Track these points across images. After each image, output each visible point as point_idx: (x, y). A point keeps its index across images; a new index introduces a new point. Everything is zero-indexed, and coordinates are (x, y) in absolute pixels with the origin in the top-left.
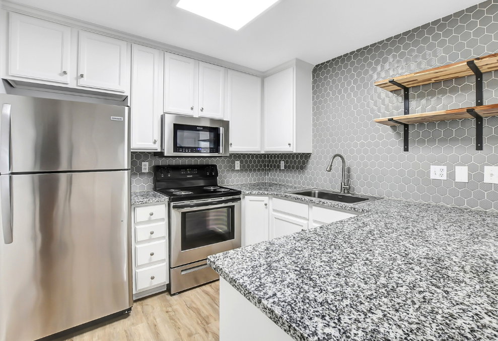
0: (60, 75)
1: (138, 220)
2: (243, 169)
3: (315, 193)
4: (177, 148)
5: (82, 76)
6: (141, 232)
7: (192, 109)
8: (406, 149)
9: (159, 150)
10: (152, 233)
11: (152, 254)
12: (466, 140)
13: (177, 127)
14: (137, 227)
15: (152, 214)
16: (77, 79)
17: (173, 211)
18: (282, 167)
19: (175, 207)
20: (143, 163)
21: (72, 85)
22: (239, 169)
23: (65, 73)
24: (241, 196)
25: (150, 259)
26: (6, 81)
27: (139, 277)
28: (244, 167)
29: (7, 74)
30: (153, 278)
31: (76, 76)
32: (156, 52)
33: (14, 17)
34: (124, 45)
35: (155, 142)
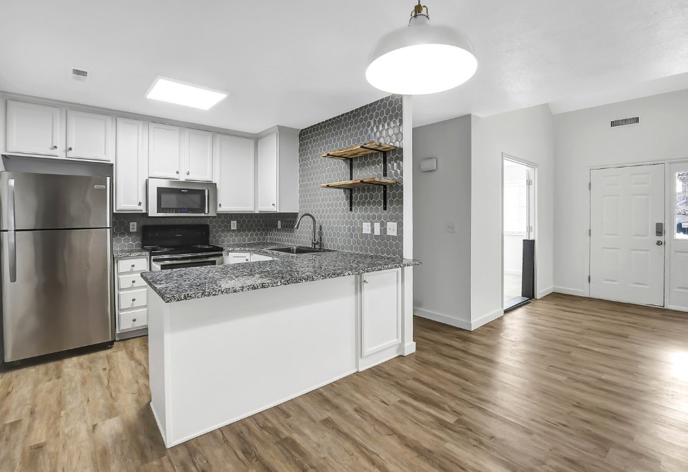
0: (51, 149)
1: (120, 271)
2: (241, 228)
3: (293, 250)
4: (160, 209)
5: (70, 149)
6: (124, 281)
7: (178, 173)
8: (351, 210)
9: (144, 211)
10: (134, 282)
11: (134, 300)
12: (379, 203)
13: (161, 191)
14: (120, 276)
15: (133, 266)
16: (66, 151)
17: (153, 263)
18: (279, 227)
19: (154, 260)
20: (131, 223)
21: (62, 156)
22: (235, 228)
23: (55, 147)
24: (223, 253)
25: (133, 304)
26: (4, 156)
27: (122, 319)
28: (241, 226)
29: (6, 150)
30: (134, 320)
31: (65, 149)
32: (140, 124)
33: (11, 103)
34: (109, 120)
35: (140, 204)
